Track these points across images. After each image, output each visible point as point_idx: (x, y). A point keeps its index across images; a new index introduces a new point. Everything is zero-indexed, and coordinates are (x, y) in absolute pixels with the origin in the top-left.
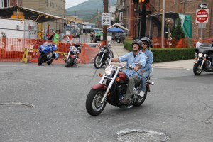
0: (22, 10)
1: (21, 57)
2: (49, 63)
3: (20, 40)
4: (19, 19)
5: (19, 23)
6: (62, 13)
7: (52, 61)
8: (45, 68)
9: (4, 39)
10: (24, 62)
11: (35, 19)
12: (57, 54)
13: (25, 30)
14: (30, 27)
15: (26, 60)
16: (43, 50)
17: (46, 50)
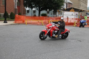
0: (74, 8)
1: (73, 25)
2: (83, 27)
3: (73, 19)
4: (72, 11)
5: (73, 13)
6: (86, 9)
7: (84, 26)
8: (82, 28)
9: (68, 18)
10: (74, 26)
11: (78, 11)
12: (86, 24)
13: (75, 15)
14: (76, 14)
15: (75, 25)
16: (81, 22)
17: (83, 22)
